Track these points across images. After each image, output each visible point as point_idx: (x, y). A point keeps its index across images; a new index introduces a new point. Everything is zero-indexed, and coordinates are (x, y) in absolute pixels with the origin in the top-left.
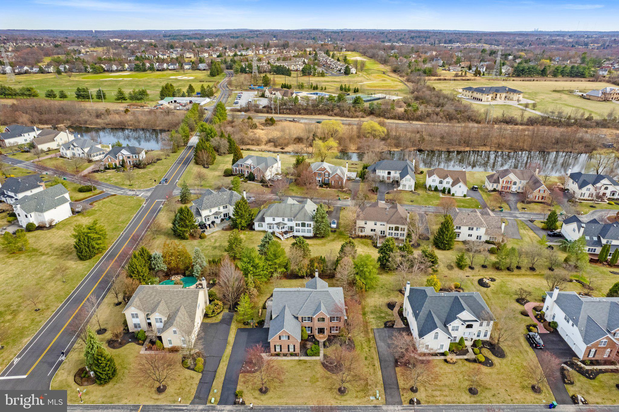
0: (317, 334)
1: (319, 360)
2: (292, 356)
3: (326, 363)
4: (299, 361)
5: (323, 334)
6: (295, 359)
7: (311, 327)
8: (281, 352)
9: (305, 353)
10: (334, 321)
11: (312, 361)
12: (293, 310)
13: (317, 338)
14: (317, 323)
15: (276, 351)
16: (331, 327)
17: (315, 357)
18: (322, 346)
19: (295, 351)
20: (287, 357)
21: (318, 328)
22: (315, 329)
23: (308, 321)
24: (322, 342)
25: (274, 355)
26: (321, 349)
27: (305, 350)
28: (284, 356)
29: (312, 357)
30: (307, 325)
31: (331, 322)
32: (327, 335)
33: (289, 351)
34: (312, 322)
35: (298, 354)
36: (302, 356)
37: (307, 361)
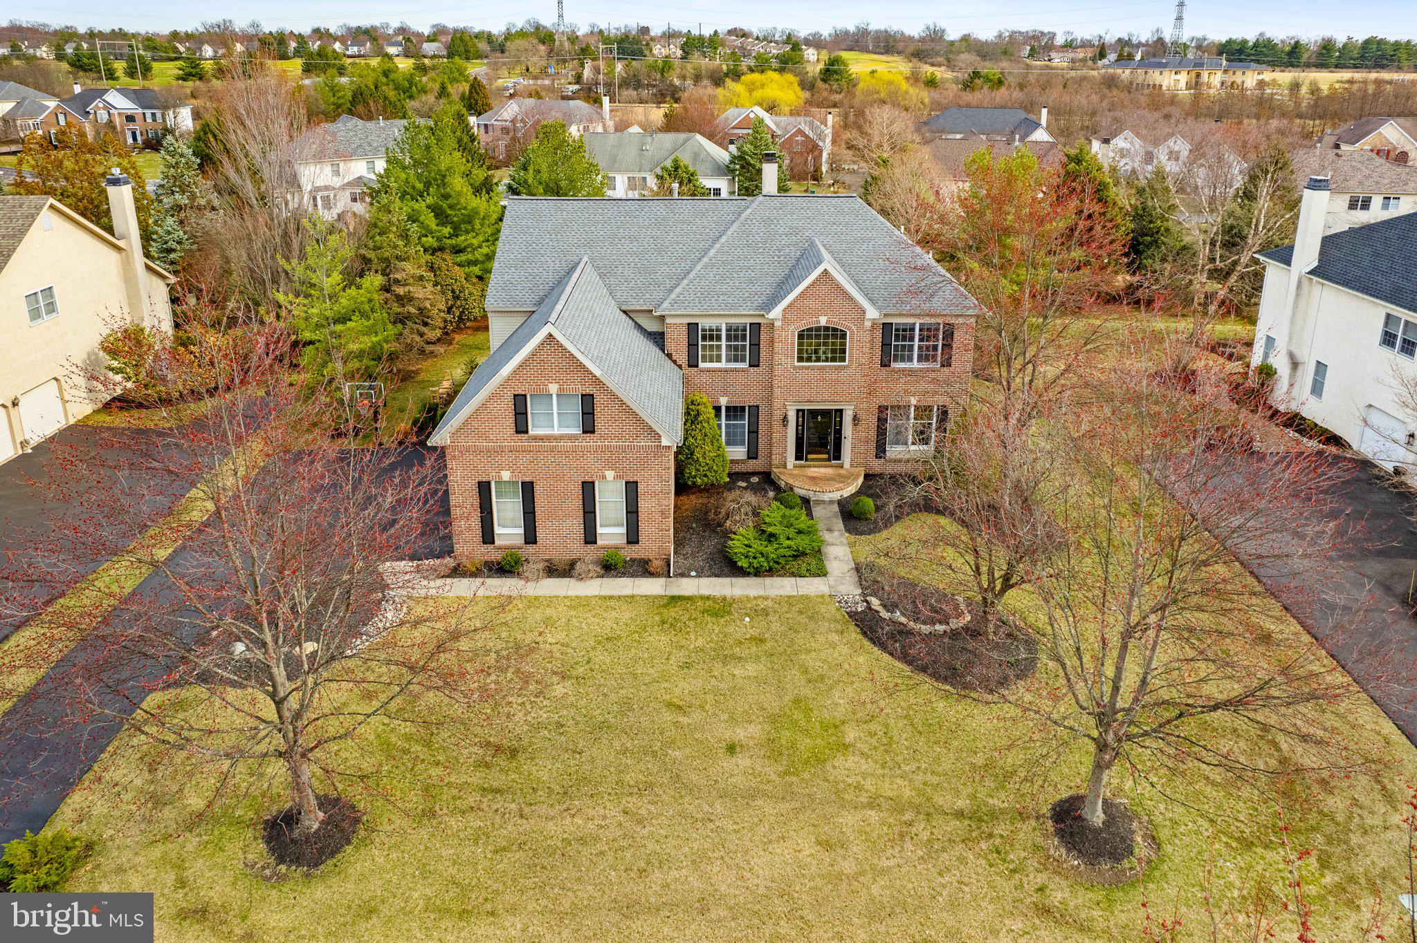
0: (791, 460)
1: (823, 596)
2: (616, 577)
3: (885, 614)
4: (668, 604)
5: (829, 460)
6: (637, 591)
7: (749, 407)
8: (531, 548)
9: (712, 559)
10: (903, 360)
11: (770, 603)
12: (631, 285)
13: (791, 481)
14: (795, 368)
15: (493, 542)
16: (882, 409)
17: (793, 579)
18: (835, 520)
19: (637, 542)
20: (573, 581)
21: (798, 411)
22: (778, 415)
23: (728, 360)
24: (831, 502)
25: (477, 569)
26: (831, 540)
27: (712, 543)
28: (549, 577)
29: (768, 581)
30: (725, 394)
31: (885, 364)
32: (858, 465)
33: (595, 542)
34: (758, 366)
35: (657, 564)
36: (689, 576)
37: (735, 606)
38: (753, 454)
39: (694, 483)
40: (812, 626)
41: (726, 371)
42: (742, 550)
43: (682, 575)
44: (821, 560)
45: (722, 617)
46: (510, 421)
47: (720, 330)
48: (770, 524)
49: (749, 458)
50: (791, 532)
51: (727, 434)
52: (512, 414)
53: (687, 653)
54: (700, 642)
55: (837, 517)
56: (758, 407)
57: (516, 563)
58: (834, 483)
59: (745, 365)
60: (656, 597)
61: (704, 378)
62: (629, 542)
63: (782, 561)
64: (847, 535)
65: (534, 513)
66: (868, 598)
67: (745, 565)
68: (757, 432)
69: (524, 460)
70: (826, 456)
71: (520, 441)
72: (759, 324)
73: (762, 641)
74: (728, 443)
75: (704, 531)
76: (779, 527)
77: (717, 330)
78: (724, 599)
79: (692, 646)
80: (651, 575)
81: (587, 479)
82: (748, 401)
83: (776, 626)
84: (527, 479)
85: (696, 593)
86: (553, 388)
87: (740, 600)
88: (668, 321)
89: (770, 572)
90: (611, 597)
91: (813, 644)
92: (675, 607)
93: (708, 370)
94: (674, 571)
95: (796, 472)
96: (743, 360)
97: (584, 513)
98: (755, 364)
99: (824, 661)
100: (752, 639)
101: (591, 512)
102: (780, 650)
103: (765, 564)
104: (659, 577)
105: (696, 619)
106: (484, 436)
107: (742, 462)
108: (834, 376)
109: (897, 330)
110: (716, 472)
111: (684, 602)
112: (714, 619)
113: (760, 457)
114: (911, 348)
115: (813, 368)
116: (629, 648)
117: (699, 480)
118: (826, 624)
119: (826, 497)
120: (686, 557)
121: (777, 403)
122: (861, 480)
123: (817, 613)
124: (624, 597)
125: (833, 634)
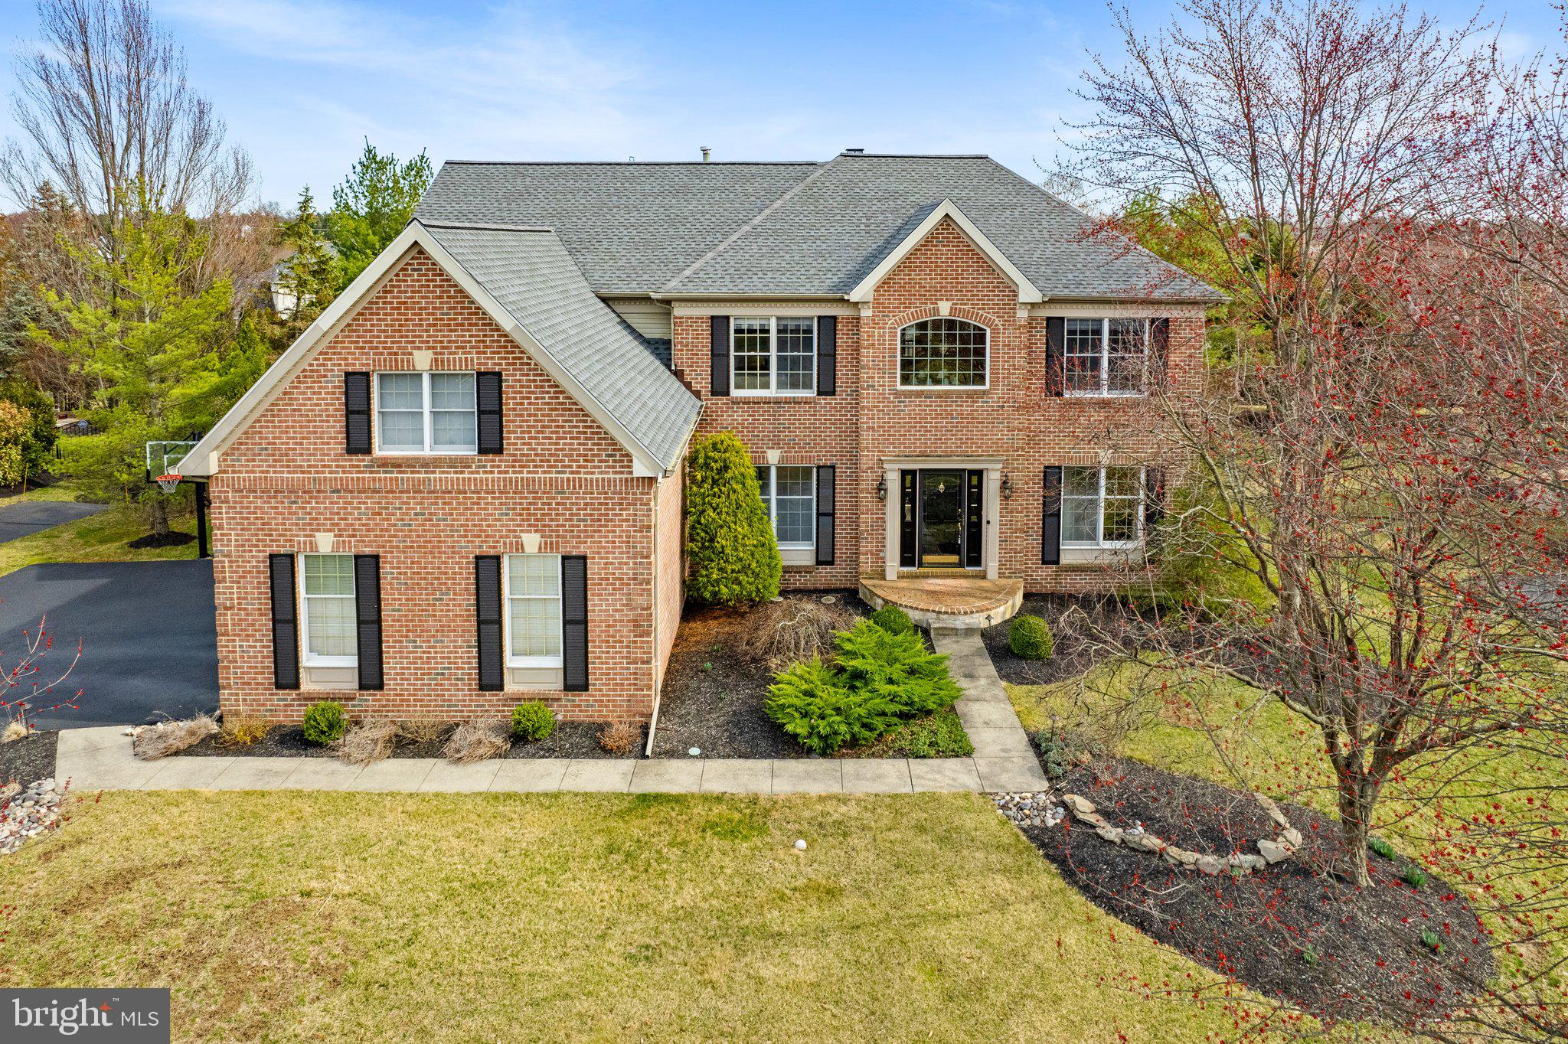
0: (893, 566)
1: (966, 796)
2: (533, 756)
3: (1112, 833)
4: (630, 810)
5: (960, 565)
6: (569, 785)
7: (819, 468)
8: (371, 699)
9: (737, 725)
10: (1082, 385)
11: (853, 810)
12: (620, 263)
13: (893, 598)
14: (897, 394)
15: (296, 686)
16: (1051, 475)
17: (901, 763)
18: (978, 661)
19: (585, 687)
20: (440, 763)
21: (904, 473)
22: (868, 480)
23: (781, 385)
24: (969, 631)
25: (254, 739)
26: (972, 692)
27: (738, 697)
28: (395, 755)
29: (849, 765)
30: (776, 445)
31: (1053, 388)
32: (1014, 573)
33: (501, 688)
34: (833, 393)
35: (621, 731)
36: (685, 755)
37: (775, 815)
38: (825, 559)
39: (715, 594)
40: (948, 856)
41: (778, 402)
42: (795, 701)
43: (671, 754)
44: (957, 725)
45: (746, 838)
46: (335, 428)
47: (768, 331)
48: (853, 655)
49: (819, 563)
50: (896, 672)
51: (781, 519)
52: (340, 415)
53: (652, 923)
54: (688, 895)
55: (981, 656)
56: (833, 467)
57: (331, 726)
58: (973, 600)
59: (810, 394)
60: (607, 797)
61: (739, 415)
62: (567, 688)
63: (879, 723)
64: (1004, 684)
65: (379, 621)
66: (1067, 798)
67: (802, 731)
68: (833, 514)
69: (361, 508)
70: (954, 559)
71: (354, 470)
72: (835, 318)
73: (832, 893)
74: (783, 536)
75: (728, 676)
76: (871, 660)
77: (763, 331)
78: (754, 800)
79: (667, 906)
80: (607, 752)
81: (486, 550)
82: (814, 458)
83: (866, 859)
84: (367, 551)
85: (695, 789)
86: (422, 360)
87: (789, 804)
88: (679, 311)
89: (853, 746)
90: (509, 796)
91: (953, 902)
92: (643, 816)
93: (747, 401)
94: (656, 745)
95: (903, 584)
96: (807, 386)
97: (479, 623)
98: (827, 389)
99: (982, 945)
100: (812, 887)
101: (491, 622)
102: (875, 914)
103: (843, 728)
104: (622, 757)
105: (685, 843)
106: (283, 459)
107: (807, 570)
108: (966, 409)
109: (1071, 332)
110: (756, 575)
111: (665, 809)
112: (726, 844)
113: (838, 561)
114: (1095, 363)
115: (928, 395)
116: (514, 910)
117: (724, 590)
118: (980, 855)
119: (961, 622)
120: (684, 720)
121: (867, 460)
122: (1019, 600)
123: (957, 830)
124: (538, 795)
125: (999, 878)
